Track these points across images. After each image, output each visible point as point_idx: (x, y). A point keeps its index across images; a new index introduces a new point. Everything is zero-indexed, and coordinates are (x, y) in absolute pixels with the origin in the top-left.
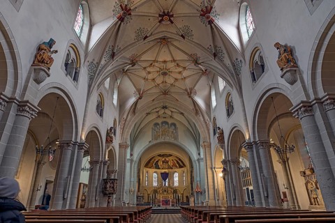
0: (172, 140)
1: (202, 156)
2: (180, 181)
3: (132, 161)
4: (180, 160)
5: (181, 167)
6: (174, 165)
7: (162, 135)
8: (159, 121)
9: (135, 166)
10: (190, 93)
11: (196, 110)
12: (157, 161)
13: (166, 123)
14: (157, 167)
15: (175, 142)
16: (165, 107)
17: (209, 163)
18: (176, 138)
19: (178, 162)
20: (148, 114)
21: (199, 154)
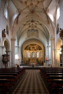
0: (36, 38)
1: (50, 45)
2: (40, 55)
3: (18, 47)
4: (39, 47)
5: (40, 50)
6: (37, 49)
7: (32, 35)
8: (30, 29)
9: (20, 49)
10: (45, 11)
11: (48, 21)
12: (30, 47)
13: (33, 30)
14: (30, 50)
15: (38, 38)
16: (33, 21)
17: (53, 48)
18: (38, 37)
19: (39, 48)
20: (25, 25)
21: (48, 44)
